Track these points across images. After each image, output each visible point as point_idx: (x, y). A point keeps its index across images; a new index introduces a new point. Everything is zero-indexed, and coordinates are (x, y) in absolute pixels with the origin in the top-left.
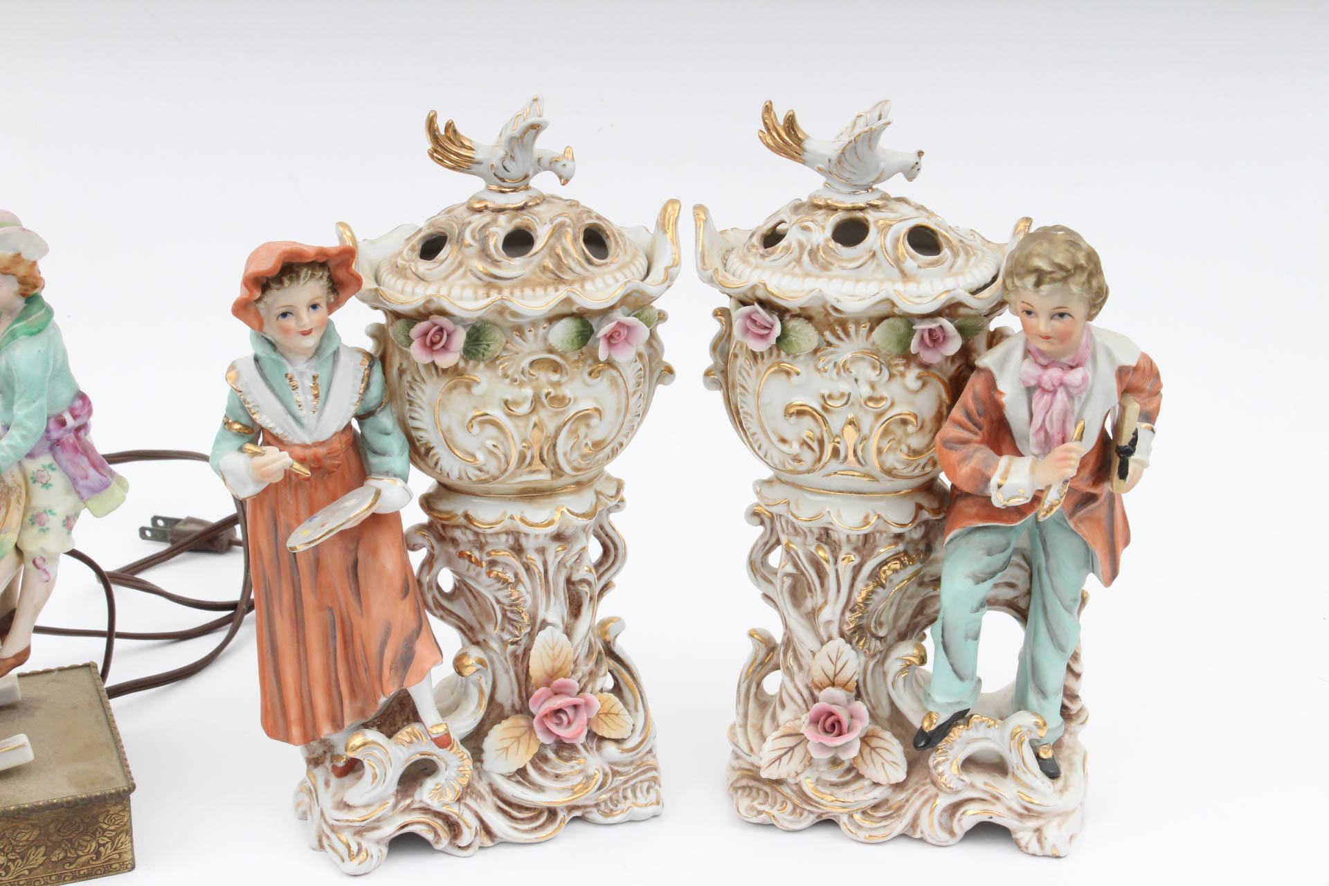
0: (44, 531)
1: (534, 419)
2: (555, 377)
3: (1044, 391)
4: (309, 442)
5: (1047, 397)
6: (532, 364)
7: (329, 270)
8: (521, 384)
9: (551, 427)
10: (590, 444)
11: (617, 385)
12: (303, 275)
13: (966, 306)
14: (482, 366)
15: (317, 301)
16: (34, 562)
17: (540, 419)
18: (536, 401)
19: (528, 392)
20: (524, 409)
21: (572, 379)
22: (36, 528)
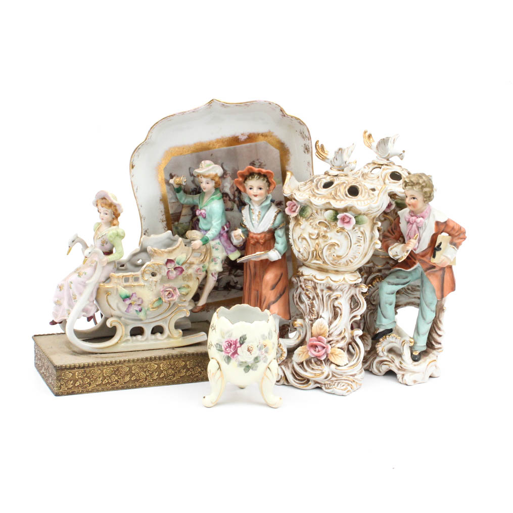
0: (216, 264)
1: (317, 241)
2: (325, 229)
3: (411, 223)
4: (255, 233)
5: (411, 225)
6: (319, 223)
7: (267, 179)
8: (315, 229)
9: (322, 245)
10: (335, 255)
11: (348, 239)
12: (256, 176)
13: (398, 196)
14: (304, 219)
15: (261, 187)
16: (212, 274)
17: (319, 242)
18: (318, 234)
19: (316, 232)
20: (314, 237)
21: (331, 231)
22: (214, 263)
